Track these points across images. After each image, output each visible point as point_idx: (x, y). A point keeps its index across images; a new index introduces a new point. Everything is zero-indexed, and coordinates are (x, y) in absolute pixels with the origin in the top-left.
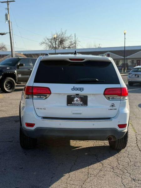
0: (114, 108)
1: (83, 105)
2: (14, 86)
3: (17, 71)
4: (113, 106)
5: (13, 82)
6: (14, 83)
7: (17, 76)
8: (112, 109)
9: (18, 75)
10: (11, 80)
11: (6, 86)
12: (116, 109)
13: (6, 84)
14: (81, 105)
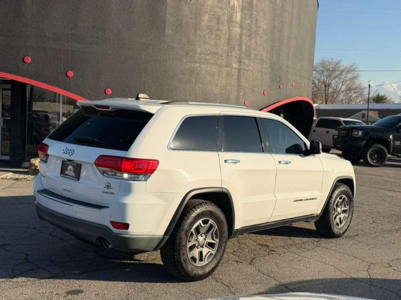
0: (109, 190)
1: (74, 179)
2: (385, 159)
3: (393, 136)
4: (108, 187)
5: (384, 151)
6: (385, 153)
7: (392, 143)
8: (107, 193)
9: (394, 142)
10: (380, 148)
11: (371, 155)
12: (113, 194)
13: (371, 154)
14: (71, 178)
